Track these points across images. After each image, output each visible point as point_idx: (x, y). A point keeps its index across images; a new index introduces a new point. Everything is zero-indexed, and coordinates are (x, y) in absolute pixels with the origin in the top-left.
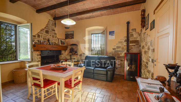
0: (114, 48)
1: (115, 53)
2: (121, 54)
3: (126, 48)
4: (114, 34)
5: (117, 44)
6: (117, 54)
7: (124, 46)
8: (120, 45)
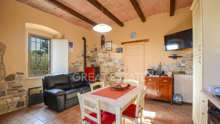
0: (73, 62)
1: (74, 68)
2: (79, 69)
3: (83, 62)
4: (72, 46)
5: (75, 58)
6: (76, 69)
7: (82, 60)
8: (78, 59)
